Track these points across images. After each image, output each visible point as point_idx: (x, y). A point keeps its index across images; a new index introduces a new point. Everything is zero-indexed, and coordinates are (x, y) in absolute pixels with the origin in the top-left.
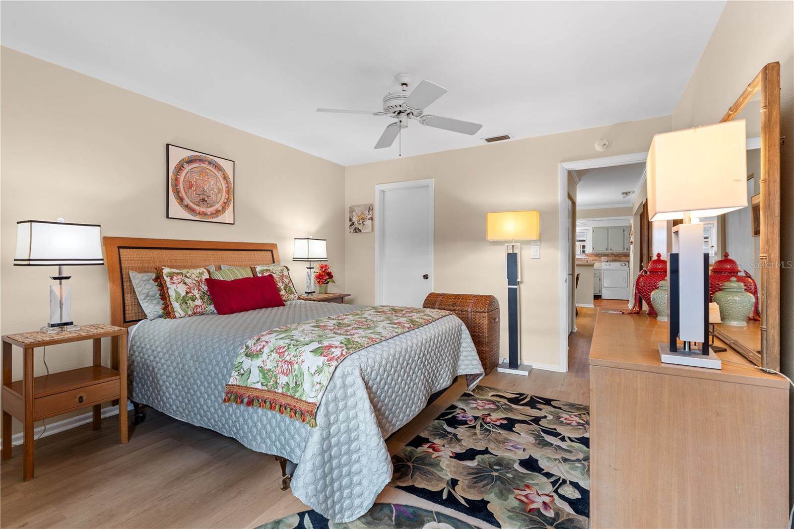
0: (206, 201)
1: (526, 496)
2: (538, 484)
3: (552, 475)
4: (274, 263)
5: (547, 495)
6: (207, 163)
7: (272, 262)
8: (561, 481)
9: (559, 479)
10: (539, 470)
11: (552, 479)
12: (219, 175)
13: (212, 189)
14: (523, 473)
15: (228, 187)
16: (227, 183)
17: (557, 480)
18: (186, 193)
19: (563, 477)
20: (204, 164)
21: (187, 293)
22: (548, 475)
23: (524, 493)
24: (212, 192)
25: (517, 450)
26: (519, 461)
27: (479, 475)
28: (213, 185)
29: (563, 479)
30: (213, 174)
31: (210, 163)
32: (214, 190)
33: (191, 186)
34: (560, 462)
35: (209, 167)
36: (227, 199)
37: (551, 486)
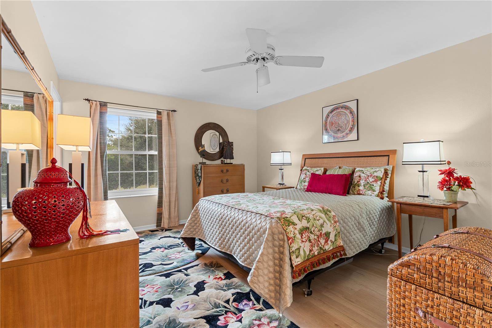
0: (340, 130)
1: (154, 288)
2: (153, 295)
3: (149, 305)
4: (388, 165)
5: (144, 294)
6: (340, 108)
7: (387, 165)
8: (143, 306)
9: (144, 306)
10: (158, 303)
11: (148, 303)
12: (347, 112)
13: (343, 122)
14: (164, 295)
15: (353, 117)
16: (353, 115)
17: (145, 305)
18: (330, 129)
19: (143, 309)
20: (339, 109)
21: (304, 179)
22: (151, 303)
23: (155, 288)
24: (343, 124)
25: (181, 306)
26: (173, 299)
27: (182, 283)
28: (344, 120)
29: (142, 308)
30: (344, 113)
31: (342, 108)
32: (345, 122)
33: (333, 124)
34: (151, 318)
35: (342, 110)
36: (353, 125)
37: (146, 299)
